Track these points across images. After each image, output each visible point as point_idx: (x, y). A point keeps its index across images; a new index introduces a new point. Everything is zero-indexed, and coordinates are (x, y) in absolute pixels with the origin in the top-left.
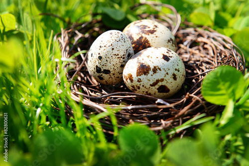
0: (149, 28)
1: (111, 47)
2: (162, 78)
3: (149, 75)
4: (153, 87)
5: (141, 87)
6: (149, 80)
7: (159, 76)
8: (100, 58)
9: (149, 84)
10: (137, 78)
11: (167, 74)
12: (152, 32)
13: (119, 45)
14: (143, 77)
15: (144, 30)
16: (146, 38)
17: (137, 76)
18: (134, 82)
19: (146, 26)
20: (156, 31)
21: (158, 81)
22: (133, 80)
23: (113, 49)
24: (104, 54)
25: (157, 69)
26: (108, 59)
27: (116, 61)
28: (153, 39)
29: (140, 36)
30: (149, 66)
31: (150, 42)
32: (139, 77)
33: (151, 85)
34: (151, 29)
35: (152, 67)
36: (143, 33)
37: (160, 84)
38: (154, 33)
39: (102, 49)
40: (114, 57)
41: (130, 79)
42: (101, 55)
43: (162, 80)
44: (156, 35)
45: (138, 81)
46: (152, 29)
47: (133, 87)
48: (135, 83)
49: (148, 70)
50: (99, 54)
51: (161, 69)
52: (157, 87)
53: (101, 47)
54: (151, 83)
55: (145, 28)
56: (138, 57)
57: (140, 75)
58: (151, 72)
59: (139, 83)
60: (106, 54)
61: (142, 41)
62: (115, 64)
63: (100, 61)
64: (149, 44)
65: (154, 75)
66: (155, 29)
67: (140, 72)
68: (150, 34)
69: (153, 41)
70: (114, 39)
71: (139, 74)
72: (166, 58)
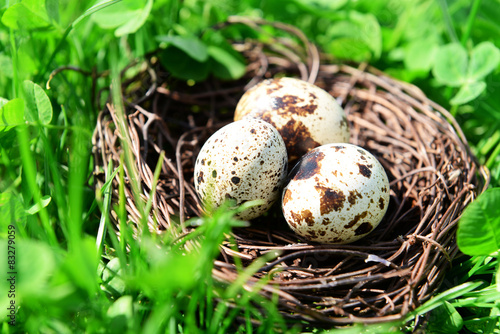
0: (302, 100)
1: (257, 159)
2: (364, 210)
3: (344, 210)
4: (349, 229)
5: (328, 231)
6: (344, 219)
7: (359, 208)
8: (236, 180)
9: (343, 226)
10: (322, 218)
11: (372, 201)
12: (311, 109)
13: (272, 153)
14: (333, 215)
15: (295, 105)
16: (301, 123)
17: (322, 214)
18: (315, 225)
19: (296, 98)
20: (316, 106)
21: (357, 218)
22: (313, 222)
23: (262, 162)
24: (245, 174)
25: (355, 197)
26: (252, 182)
27: (267, 183)
28: (315, 123)
29: (289, 119)
30: (341, 192)
31: (310, 130)
32: (326, 216)
33: (346, 227)
34: (307, 102)
35: (347, 194)
36: (294, 112)
37: (361, 221)
38: (315, 111)
39: (240, 164)
40: (264, 176)
41: (307, 221)
42: (238, 175)
43: (365, 214)
44: (319, 116)
45: (324, 223)
46: (309, 104)
47: (312, 233)
48: (318, 226)
49: (341, 201)
50: (234, 173)
51: (362, 195)
52: (355, 227)
53: (236, 159)
54: (347, 223)
55: (295, 102)
56: (316, 175)
57: (328, 212)
58: (346, 204)
59: (324, 227)
60: (250, 172)
61: (295, 129)
62: (264, 188)
63: (235, 186)
64: (308, 133)
65: (351, 209)
66: (315, 103)
67: (328, 206)
68: (307, 114)
69: (316, 128)
70: (261, 143)
71: (324, 210)
72: (365, 171)
